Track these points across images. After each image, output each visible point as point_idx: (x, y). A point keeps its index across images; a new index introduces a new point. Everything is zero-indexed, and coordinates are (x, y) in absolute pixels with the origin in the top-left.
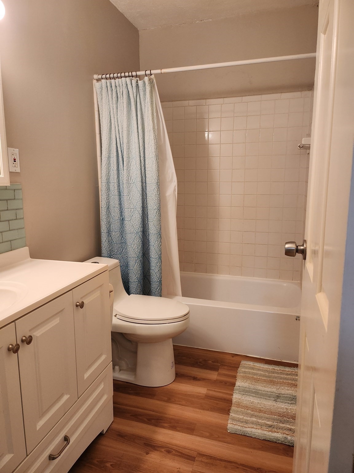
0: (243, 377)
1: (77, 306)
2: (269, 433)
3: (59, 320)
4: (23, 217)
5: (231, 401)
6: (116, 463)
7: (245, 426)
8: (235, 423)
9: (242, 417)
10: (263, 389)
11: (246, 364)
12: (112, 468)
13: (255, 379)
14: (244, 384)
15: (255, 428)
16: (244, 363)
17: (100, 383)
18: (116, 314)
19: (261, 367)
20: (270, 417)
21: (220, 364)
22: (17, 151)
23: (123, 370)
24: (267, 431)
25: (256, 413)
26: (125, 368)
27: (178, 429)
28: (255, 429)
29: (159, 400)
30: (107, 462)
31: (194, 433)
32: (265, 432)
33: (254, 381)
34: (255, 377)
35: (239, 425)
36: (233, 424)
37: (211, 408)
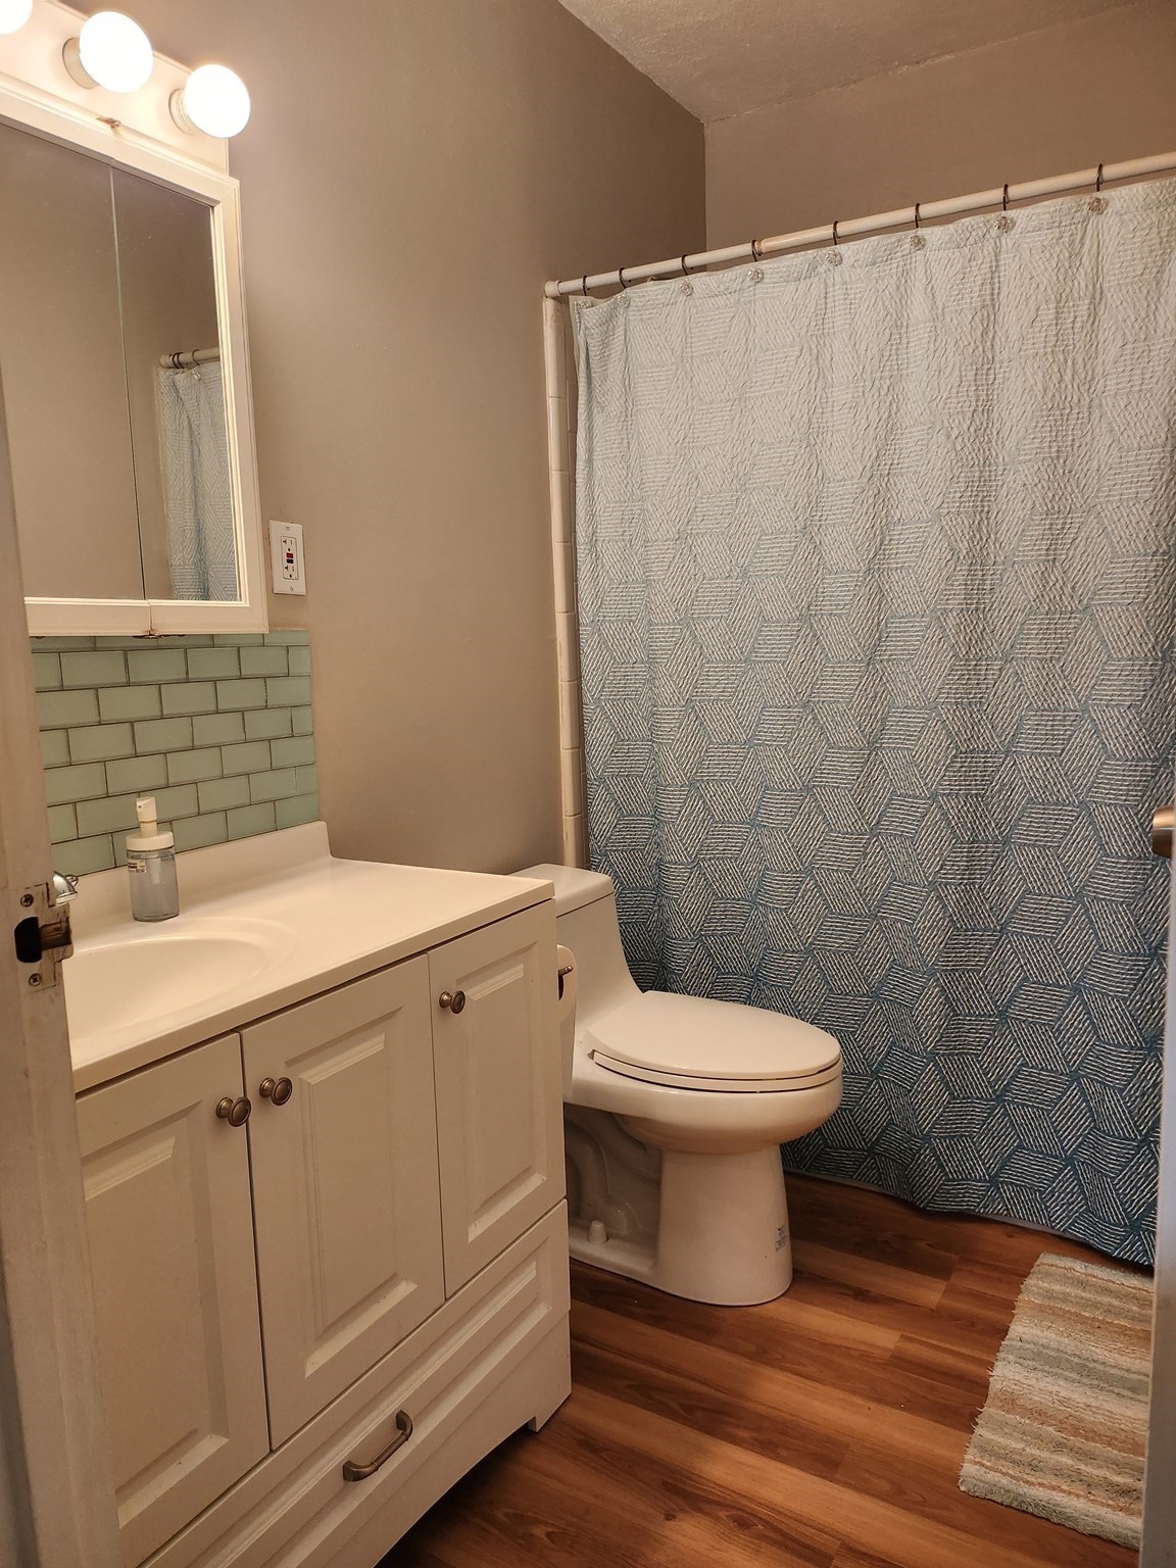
0: (1041, 1309)
1: (443, 1004)
2: (1115, 1517)
3: (382, 1044)
4: (310, 730)
5: (987, 1387)
6: (563, 1529)
7: (1026, 1476)
8: (989, 1464)
9: (1020, 1446)
10: (1112, 1358)
11: (1057, 1266)
12: (552, 1545)
13: (1083, 1321)
14: (1039, 1333)
15: (1064, 1491)
16: (1050, 1262)
17: (524, 1263)
18: (594, 1051)
19: (1114, 1283)
20: (1127, 1461)
21: (958, 1257)
22: (296, 530)
23: (618, 1237)
24: (1109, 1506)
25: (1077, 1442)
26: (625, 1232)
27: (783, 1453)
28: (1063, 1494)
29: (726, 1349)
30: (537, 1522)
31: (837, 1476)
32: (1103, 1511)
33: (1079, 1327)
34: (1087, 1314)
35: (1004, 1470)
36: (983, 1465)
37: (908, 1401)
